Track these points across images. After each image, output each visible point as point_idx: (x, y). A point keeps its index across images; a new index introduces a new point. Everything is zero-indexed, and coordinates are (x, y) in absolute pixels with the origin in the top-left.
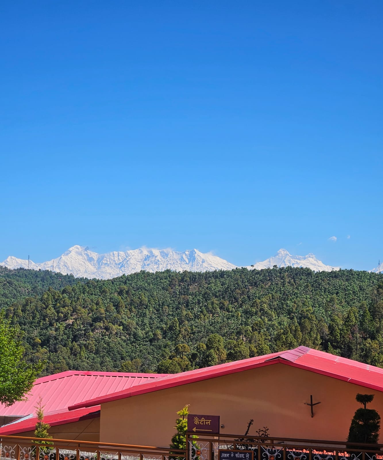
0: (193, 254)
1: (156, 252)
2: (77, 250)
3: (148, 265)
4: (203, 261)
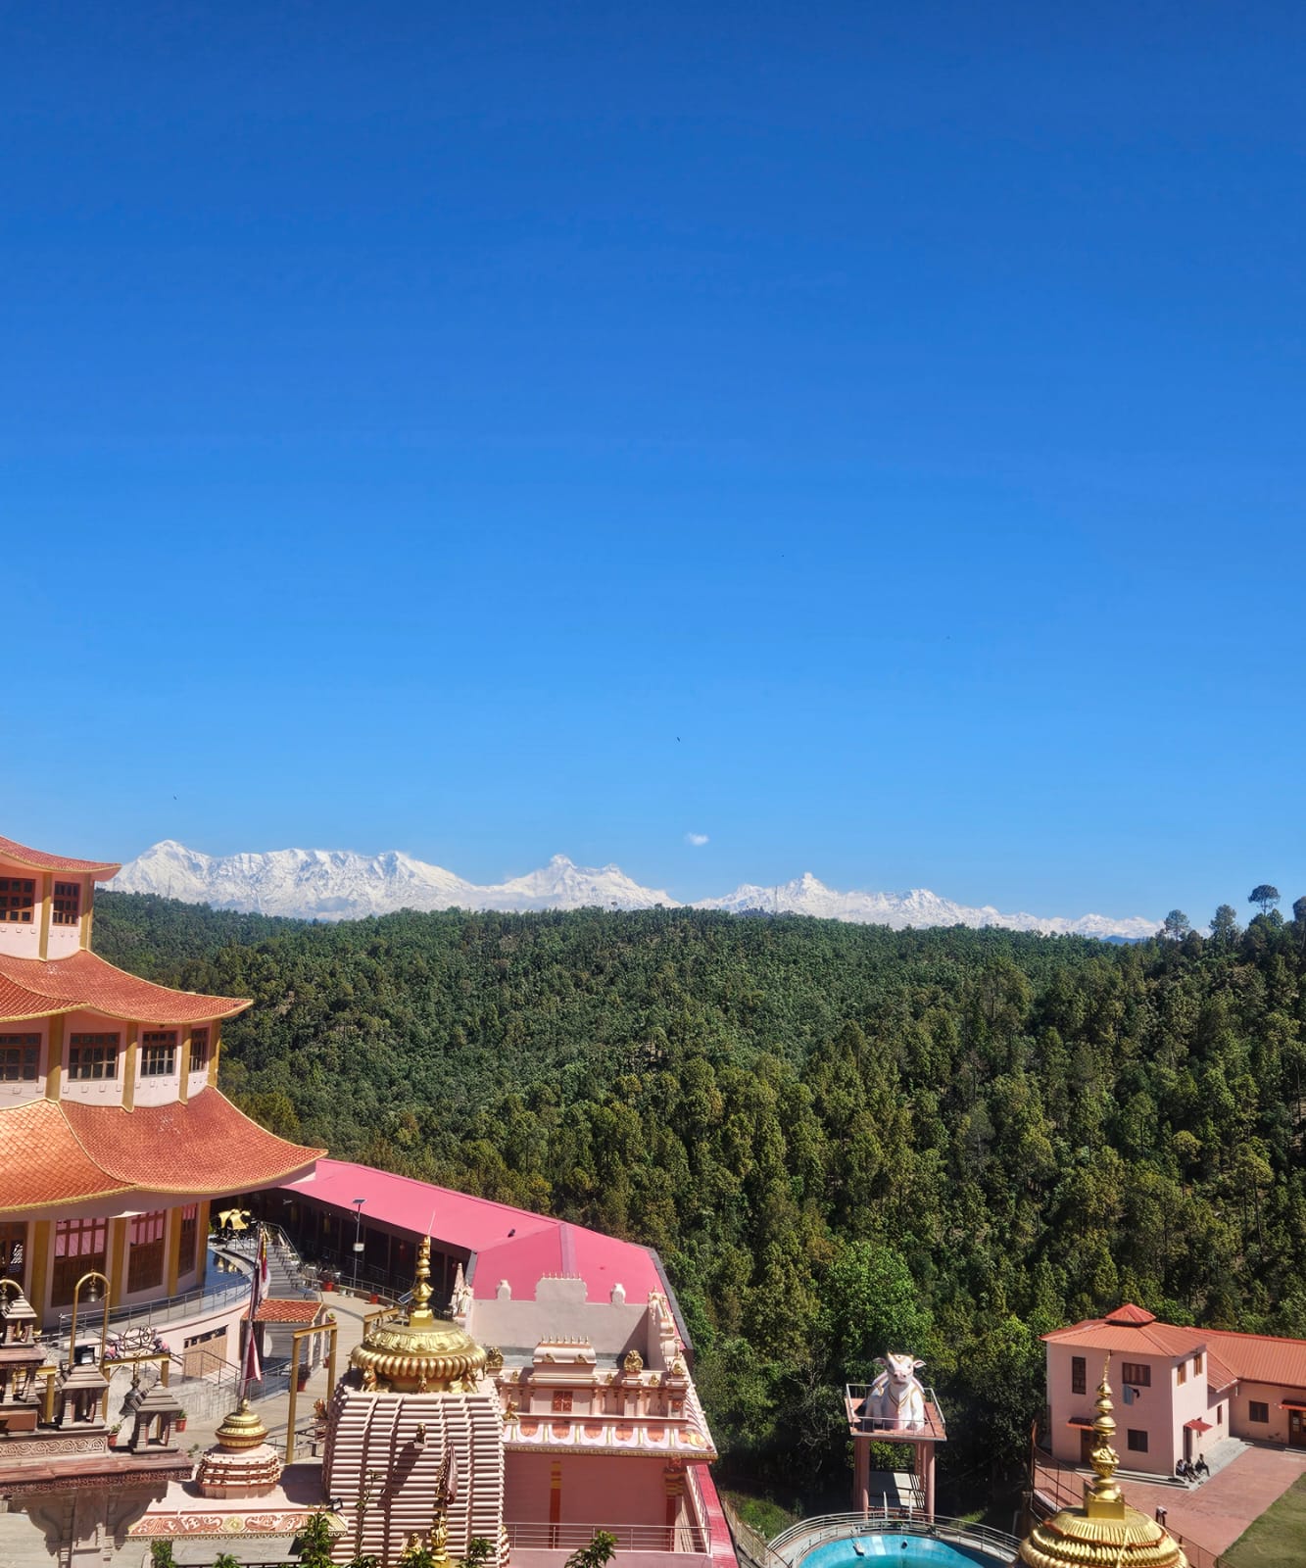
0: (393, 861)
1: (323, 856)
2: (169, 849)
3: (307, 879)
4: (412, 875)
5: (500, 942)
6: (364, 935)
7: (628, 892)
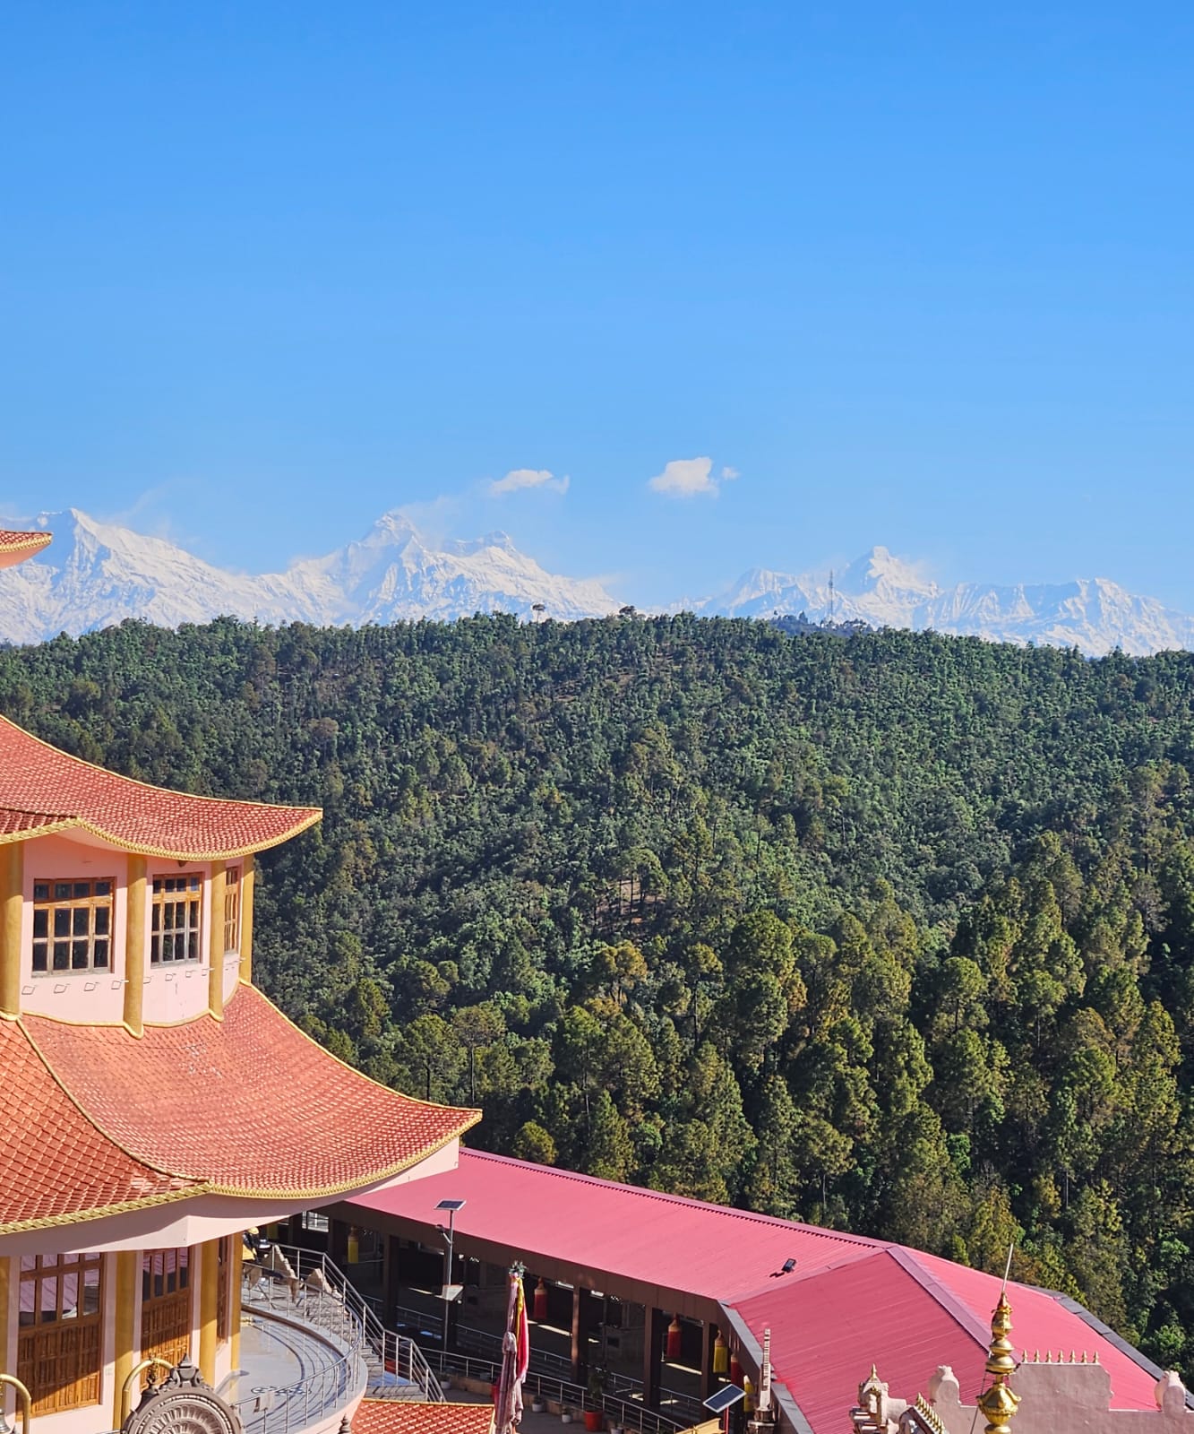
4: (104, 553)
5: (317, 685)
6: (53, 673)
7: (527, 584)
